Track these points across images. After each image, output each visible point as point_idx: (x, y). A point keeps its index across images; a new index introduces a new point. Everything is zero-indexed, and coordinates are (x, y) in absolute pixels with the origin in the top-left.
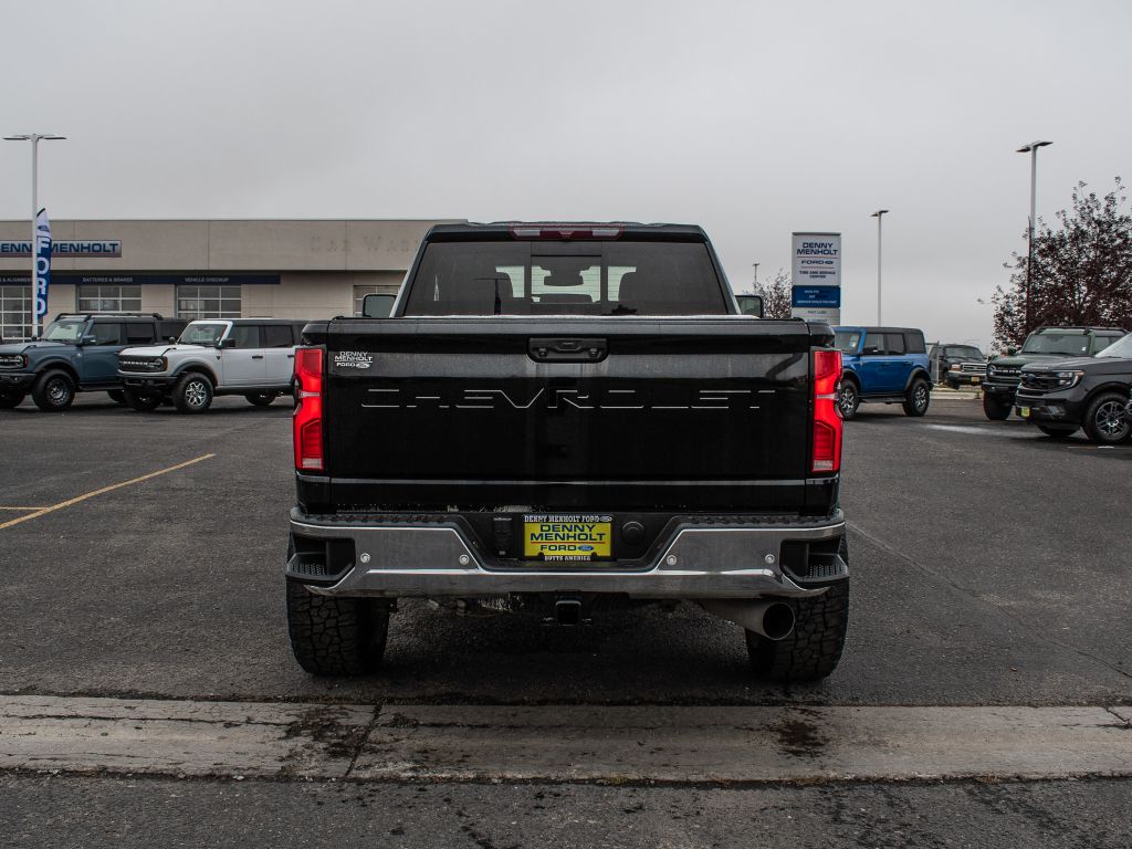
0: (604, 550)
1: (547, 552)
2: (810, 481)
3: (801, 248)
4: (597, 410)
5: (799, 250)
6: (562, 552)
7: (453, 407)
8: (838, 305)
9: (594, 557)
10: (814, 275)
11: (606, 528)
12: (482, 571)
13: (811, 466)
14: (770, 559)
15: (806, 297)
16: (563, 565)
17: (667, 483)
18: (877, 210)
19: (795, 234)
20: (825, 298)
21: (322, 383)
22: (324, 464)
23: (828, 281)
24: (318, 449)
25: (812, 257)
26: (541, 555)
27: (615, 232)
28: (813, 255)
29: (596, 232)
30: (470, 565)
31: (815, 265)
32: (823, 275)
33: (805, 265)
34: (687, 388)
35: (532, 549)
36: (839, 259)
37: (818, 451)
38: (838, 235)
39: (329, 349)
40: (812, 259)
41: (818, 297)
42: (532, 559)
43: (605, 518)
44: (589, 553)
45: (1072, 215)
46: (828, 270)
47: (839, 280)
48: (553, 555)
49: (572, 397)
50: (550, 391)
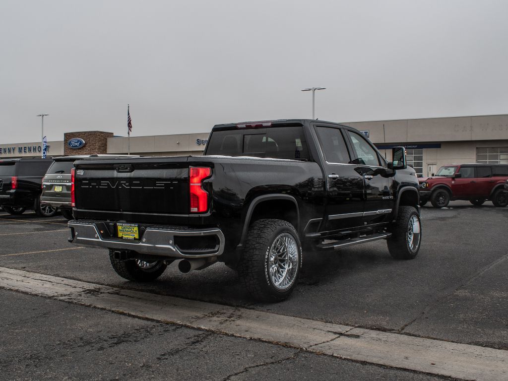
0: (136, 236)
1: (123, 236)
2: (191, 215)
4: (131, 188)
6: (127, 236)
7: (99, 187)
9: (134, 239)
11: (136, 229)
12: (101, 240)
13: (190, 210)
14: (171, 242)
17: (151, 214)
22: (75, 205)
24: (74, 200)
26: (122, 237)
27: (270, 124)
29: (264, 125)
30: (98, 238)
34: (152, 181)
35: (120, 235)
37: (192, 204)
42: (120, 238)
43: (136, 225)
44: (133, 237)
48: (125, 237)
49: (124, 184)
50: (119, 183)
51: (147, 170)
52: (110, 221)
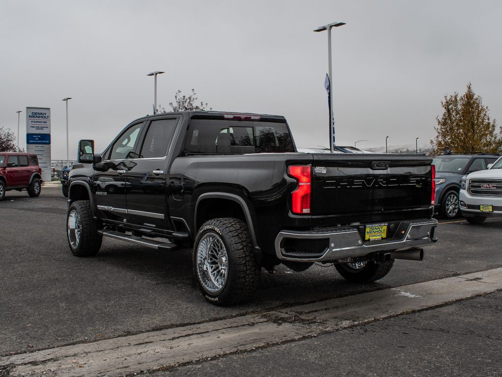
0: (384, 236)
1: (371, 238)
3: (31, 115)
4: (387, 186)
5: (30, 116)
6: (374, 238)
7: (351, 187)
8: (49, 143)
9: (382, 238)
10: (38, 128)
11: (385, 228)
12: (364, 246)
15: (34, 139)
16: (375, 242)
18: (66, 97)
19: (27, 108)
20: (44, 140)
21: (311, 179)
22: (311, 211)
23: (44, 132)
24: (309, 205)
25: (37, 119)
26: (369, 239)
27: (258, 117)
28: (37, 118)
30: (361, 244)
31: (38, 123)
32: (42, 128)
33: (33, 123)
35: (367, 237)
36: (50, 120)
38: (49, 109)
39: (312, 166)
40: (37, 121)
41: (40, 139)
42: (367, 241)
43: (385, 224)
44: (381, 237)
45: (175, 105)
46: (44, 126)
47: (50, 131)
48: (372, 238)
49: (382, 182)
50: (376, 180)
51: (401, 168)
52: (361, 223)
